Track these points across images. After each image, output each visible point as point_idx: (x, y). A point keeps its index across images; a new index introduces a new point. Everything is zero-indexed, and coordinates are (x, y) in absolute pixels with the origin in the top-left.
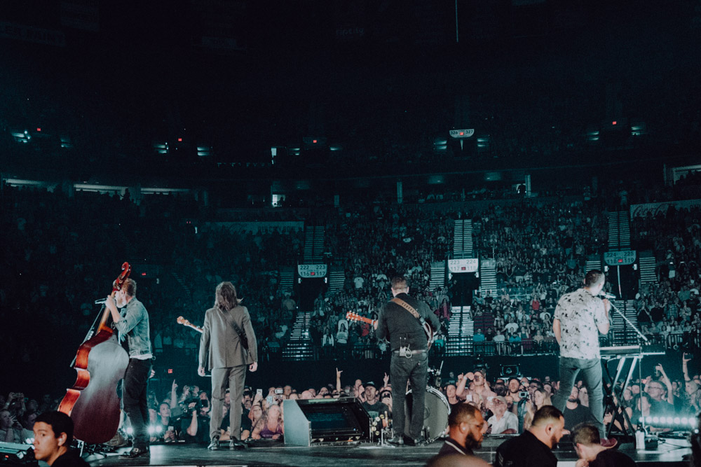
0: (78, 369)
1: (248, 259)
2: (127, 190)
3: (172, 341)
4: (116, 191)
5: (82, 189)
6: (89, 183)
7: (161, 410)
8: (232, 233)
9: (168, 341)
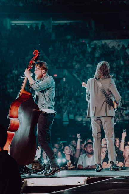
0: (11, 119)
1: (122, 63)
2: (43, 23)
3: (75, 117)
4: (37, 24)
5: (15, 24)
6: (19, 20)
7: (65, 150)
8: (111, 47)
9: (72, 117)
